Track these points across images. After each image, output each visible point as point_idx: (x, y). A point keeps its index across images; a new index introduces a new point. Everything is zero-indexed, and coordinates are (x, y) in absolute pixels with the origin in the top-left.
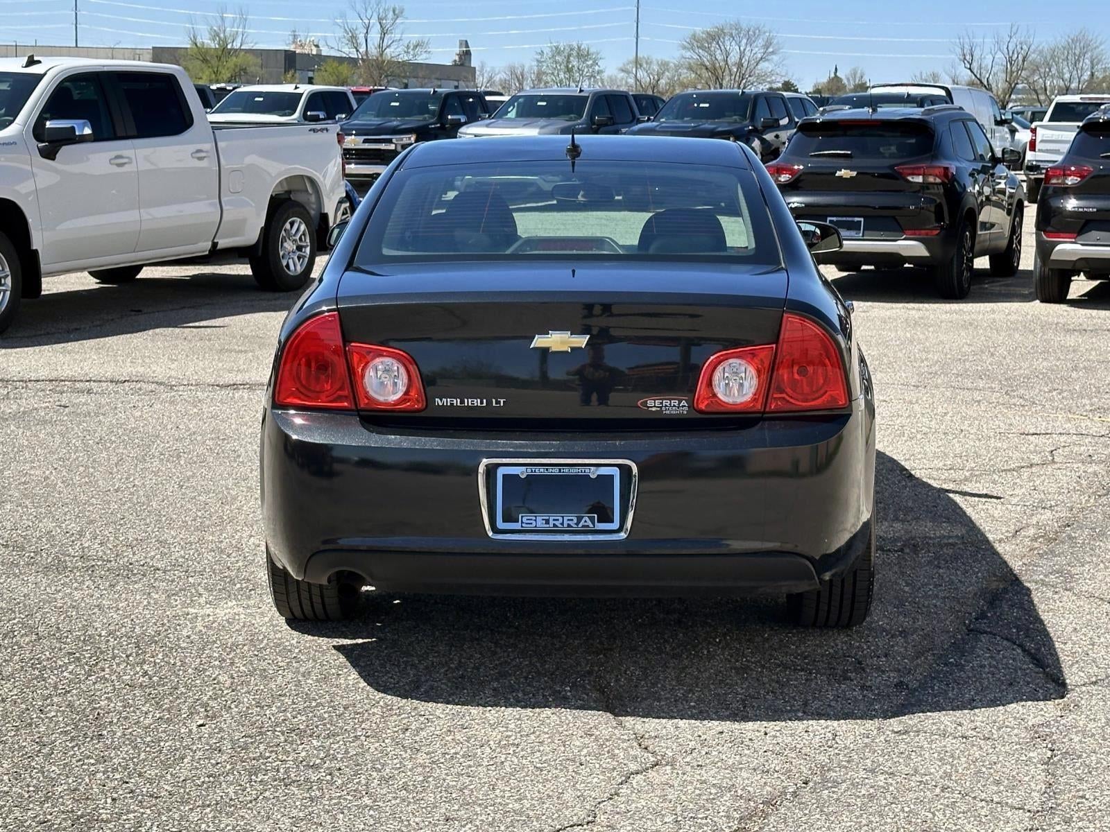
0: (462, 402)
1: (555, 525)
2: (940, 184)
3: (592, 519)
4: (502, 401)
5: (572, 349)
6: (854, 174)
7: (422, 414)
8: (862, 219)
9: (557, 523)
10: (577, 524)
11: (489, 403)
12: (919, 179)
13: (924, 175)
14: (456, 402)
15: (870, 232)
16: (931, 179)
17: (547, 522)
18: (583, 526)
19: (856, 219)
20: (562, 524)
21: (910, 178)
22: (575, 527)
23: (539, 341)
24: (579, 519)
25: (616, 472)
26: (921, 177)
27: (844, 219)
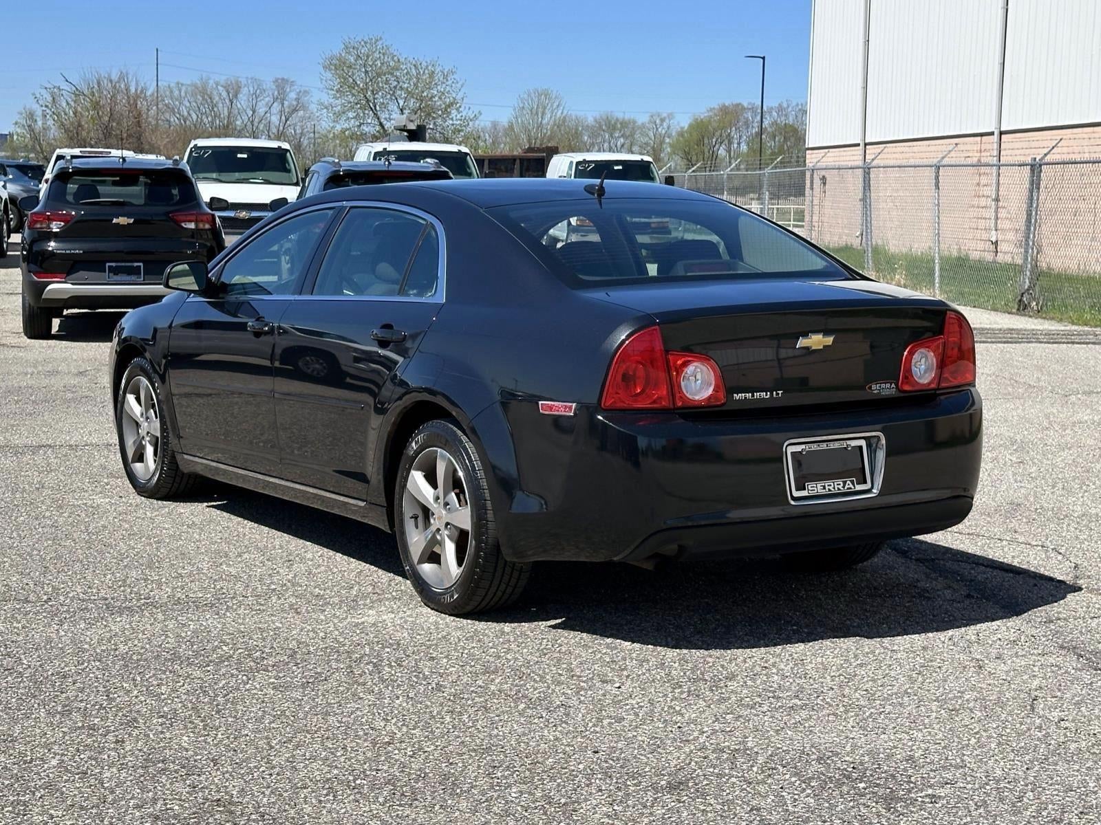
0: (753, 396)
1: (830, 490)
2: (209, 229)
3: (852, 482)
4: (780, 392)
5: (824, 346)
6: (132, 221)
7: (724, 408)
8: (141, 264)
9: (831, 488)
10: (844, 487)
11: (772, 394)
12: (192, 226)
13: (196, 222)
14: (749, 395)
15: (149, 276)
16: (201, 226)
17: (824, 488)
18: (848, 489)
19: (136, 264)
20: (834, 488)
21: (183, 225)
22: (843, 490)
23: (802, 342)
24: (845, 483)
25: (863, 443)
26: (193, 223)
27: (123, 264)
